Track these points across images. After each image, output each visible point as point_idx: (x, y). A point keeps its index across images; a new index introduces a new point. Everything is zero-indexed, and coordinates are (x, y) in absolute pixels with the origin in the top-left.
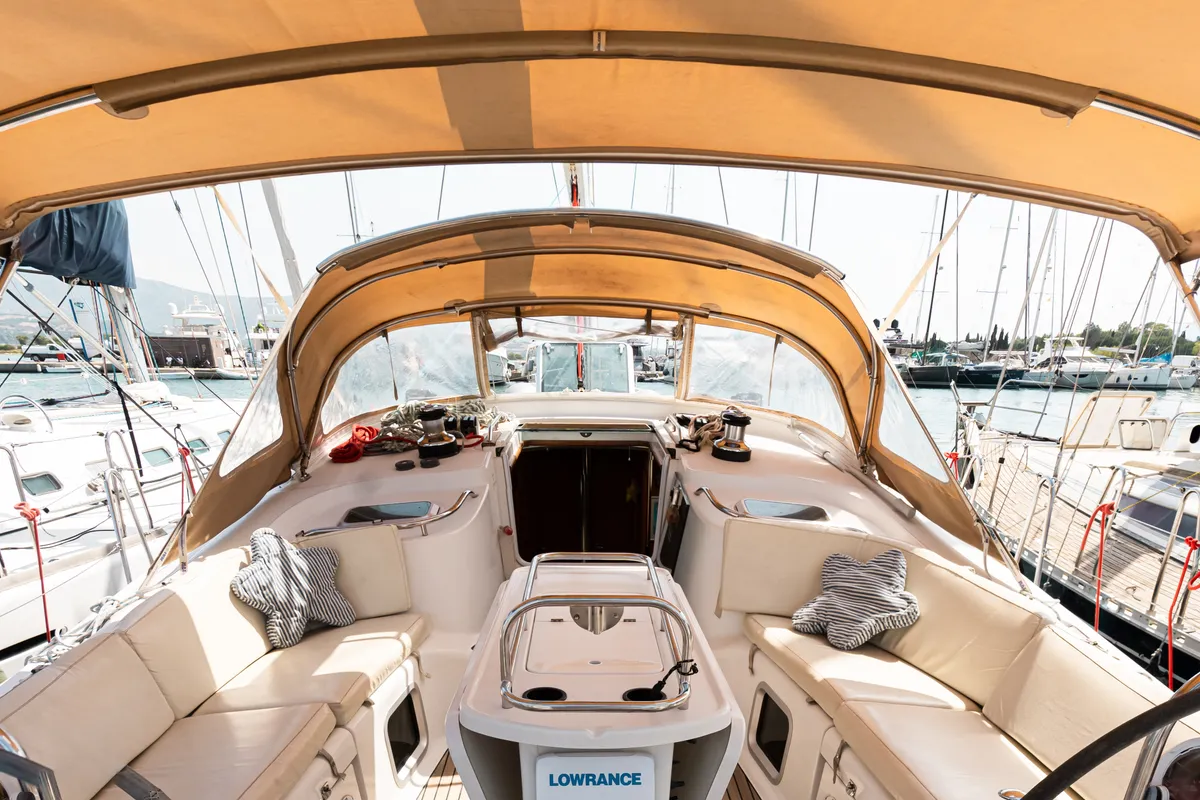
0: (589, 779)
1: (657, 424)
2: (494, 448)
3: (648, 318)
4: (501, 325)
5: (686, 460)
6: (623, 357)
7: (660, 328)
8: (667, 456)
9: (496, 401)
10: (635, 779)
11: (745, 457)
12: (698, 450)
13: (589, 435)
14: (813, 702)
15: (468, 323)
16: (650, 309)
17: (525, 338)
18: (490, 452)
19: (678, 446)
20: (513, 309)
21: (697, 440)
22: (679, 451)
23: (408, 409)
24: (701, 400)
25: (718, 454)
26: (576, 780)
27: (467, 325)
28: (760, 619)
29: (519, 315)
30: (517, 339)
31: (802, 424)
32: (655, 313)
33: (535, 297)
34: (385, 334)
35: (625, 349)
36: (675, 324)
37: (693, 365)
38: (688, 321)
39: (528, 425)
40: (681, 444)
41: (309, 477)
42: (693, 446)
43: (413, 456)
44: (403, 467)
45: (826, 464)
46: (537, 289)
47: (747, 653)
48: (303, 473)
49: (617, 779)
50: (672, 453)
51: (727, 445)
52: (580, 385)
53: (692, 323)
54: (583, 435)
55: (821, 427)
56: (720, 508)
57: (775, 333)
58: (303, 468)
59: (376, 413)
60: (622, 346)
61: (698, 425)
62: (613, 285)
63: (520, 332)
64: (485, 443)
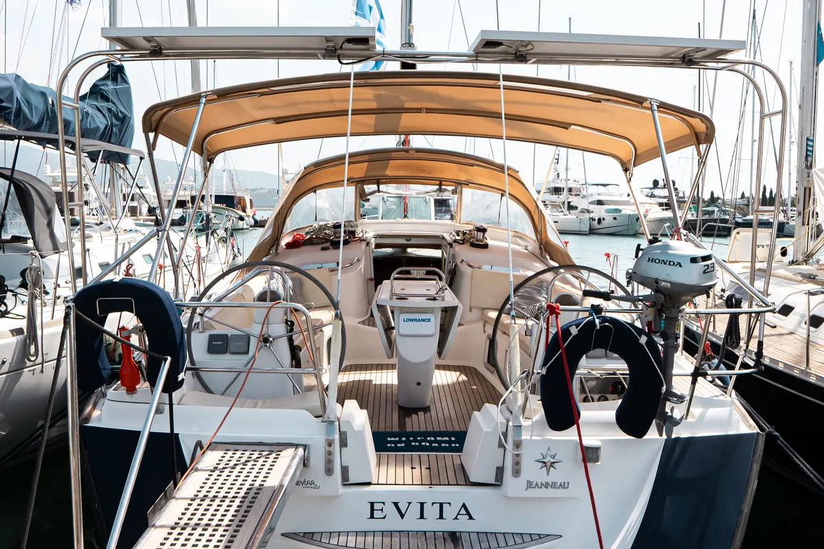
0: (415, 320)
1: (444, 234)
2: (366, 242)
3: (440, 185)
4: (369, 188)
5: (457, 247)
6: (428, 204)
7: (446, 190)
8: (449, 247)
9: (362, 224)
10: (429, 320)
11: (486, 246)
12: (463, 244)
13: (410, 240)
14: (505, 333)
15: (354, 187)
16: (441, 181)
17: (381, 194)
18: (364, 244)
19: (454, 242)
20: (376, 181)
21: (463, 240)
22: (454, 244)
23: (320, 226)
24: (468, 224)
25: (473, 245)
26: (411, 320)
27: (353, 188)
28: (488, 310)
29: (378, 183)
30: (377, 194)
31: (519, 235)
32: (443, 183)
33: (387, 176)
34: (315, 192)
35: (429, 199)
36: (453, 188)
37: (463, 207)
38: (459, 186)
39: (378, 235)
40: (455, 241)
41: (278, 254)
42: (461, 242)
43: (328, 245)
44: (323, 249)
45: (527, 251)
46: (389, 173)
47: (482, 324)
48: (276, 252)
49: (424, 320)
50: (451, 245)
51: (477, 241)
52: (405, 216)
53: (462, 188)
54: (406, 240)
55: (527, 236)
56: (471, 266)
57: (501, 192)
58: (277, 249)
59: (303, 228)
60: (427, 198)
61: (464, 234)
62: (423, 171)
63: (379, 191)
64: (361, 240)
